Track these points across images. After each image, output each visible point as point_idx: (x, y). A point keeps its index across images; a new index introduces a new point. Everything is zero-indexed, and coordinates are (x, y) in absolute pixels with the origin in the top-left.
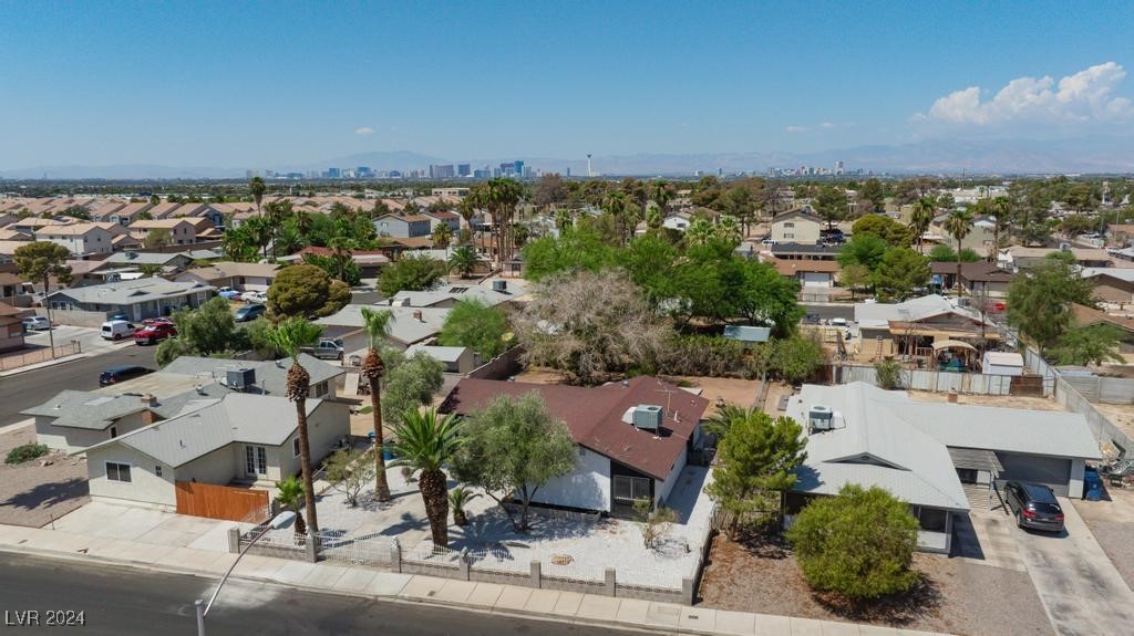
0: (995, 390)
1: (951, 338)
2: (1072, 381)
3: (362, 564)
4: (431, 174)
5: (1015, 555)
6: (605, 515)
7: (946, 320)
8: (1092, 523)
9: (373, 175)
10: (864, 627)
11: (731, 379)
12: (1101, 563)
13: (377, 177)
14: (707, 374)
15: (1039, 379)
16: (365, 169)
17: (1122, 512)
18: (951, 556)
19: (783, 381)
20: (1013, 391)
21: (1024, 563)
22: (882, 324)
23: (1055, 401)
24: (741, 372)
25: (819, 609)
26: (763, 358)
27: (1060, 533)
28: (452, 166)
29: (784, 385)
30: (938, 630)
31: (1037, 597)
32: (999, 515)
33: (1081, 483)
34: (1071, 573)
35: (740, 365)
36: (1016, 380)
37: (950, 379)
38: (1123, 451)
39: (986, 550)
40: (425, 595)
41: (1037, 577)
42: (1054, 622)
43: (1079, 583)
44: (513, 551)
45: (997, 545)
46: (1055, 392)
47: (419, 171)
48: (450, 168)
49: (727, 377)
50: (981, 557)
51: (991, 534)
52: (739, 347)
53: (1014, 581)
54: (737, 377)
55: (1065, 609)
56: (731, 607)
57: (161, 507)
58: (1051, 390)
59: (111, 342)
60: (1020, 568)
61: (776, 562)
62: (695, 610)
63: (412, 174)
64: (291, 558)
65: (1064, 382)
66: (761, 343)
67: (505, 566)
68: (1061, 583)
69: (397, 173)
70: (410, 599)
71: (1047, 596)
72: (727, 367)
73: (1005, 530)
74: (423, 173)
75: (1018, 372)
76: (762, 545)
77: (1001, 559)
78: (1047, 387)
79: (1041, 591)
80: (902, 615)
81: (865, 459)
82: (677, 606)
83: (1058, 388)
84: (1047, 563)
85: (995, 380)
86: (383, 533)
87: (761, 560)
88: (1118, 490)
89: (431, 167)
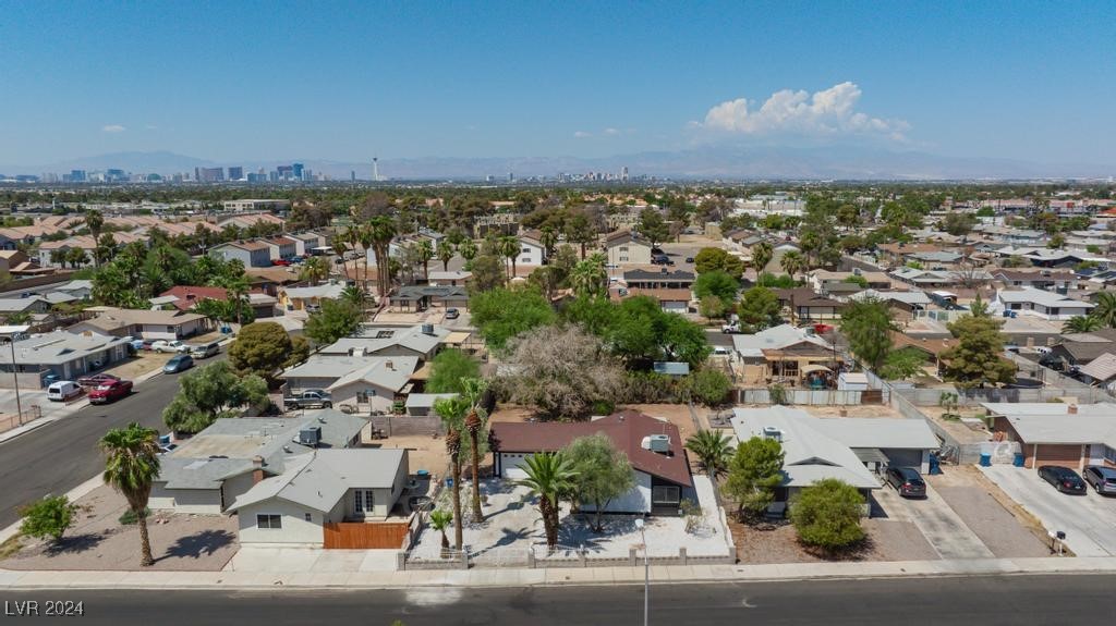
0: (851, 402)
1: (811, 363)
2: (899, 392)
3: (503, 566)
4: (198, 177)
5: (903, 513)
6: (647, 515)
7: (804, 347)
8: (937, 488)
9: (128, 179)
10: (839, 563)
11: (662, 405)
12: (948, 511)
13: (132, 181)
14: (643, 402)
15: (879, 392)
16: (117, 172)
17: (951, 480)
18: (870, 518)
19: (702, 404)
20: (863, 402)
21: (911, 518)
22: (756, 352)
23: (890, 407)
24: (669, 399)
25: (810, 557)
26: (687, 387)
27: (923, 497)
28: (221, 169)
29: (703, 407)
30: (879, 560)
31: (922, 536)
32: (886, 490)
33: (928, 465)
34: (936, 520)
35: (668, 393)
36: (865, 394)
37: (820, 395)
38: (944, 440)
39: (888, 512)
40: (564, 580)
41: (919, 524)
42: (935, 548)
43: (941, 524)
44: (603, 544)
45: (892, 508)
46: (890, 400)
47: (183, 174)
48: (219, 171)
49: (659, 403)
50: (887, 516)
51: (887, 502)
52: (669, 379)
53: (907, 528)
54: (667, 403)
55: (938, 539)
56: (758, 562)
57: (309, 545)
58: (887, 399)
59: (63, 404)
60: (909, 520)
61: (771, 532)
62: (739, 567)
63: (175, 177)
64: (448, 568)
65: (897, 394)
66: (685, 376)
67: (602, 555)
68: (932, 526)
69: (157, 177)
70: (555, 584)
71: (928, 534)
72: (659, 395)
73: (893, 499)
74: (187, 177)
75: (865, 388)
76: (757, 523)
77: (897, 516)
78: (885, 396)
79: (924, 532)
80: (857, 555)
81: (814, 461)
82: (727, 566)
83: (893, 400)
84: (922, 516)
85: (851, 394)
86: (499, 544)
87: (762, 533)
88: (946, 467)
89: (197, 170)
